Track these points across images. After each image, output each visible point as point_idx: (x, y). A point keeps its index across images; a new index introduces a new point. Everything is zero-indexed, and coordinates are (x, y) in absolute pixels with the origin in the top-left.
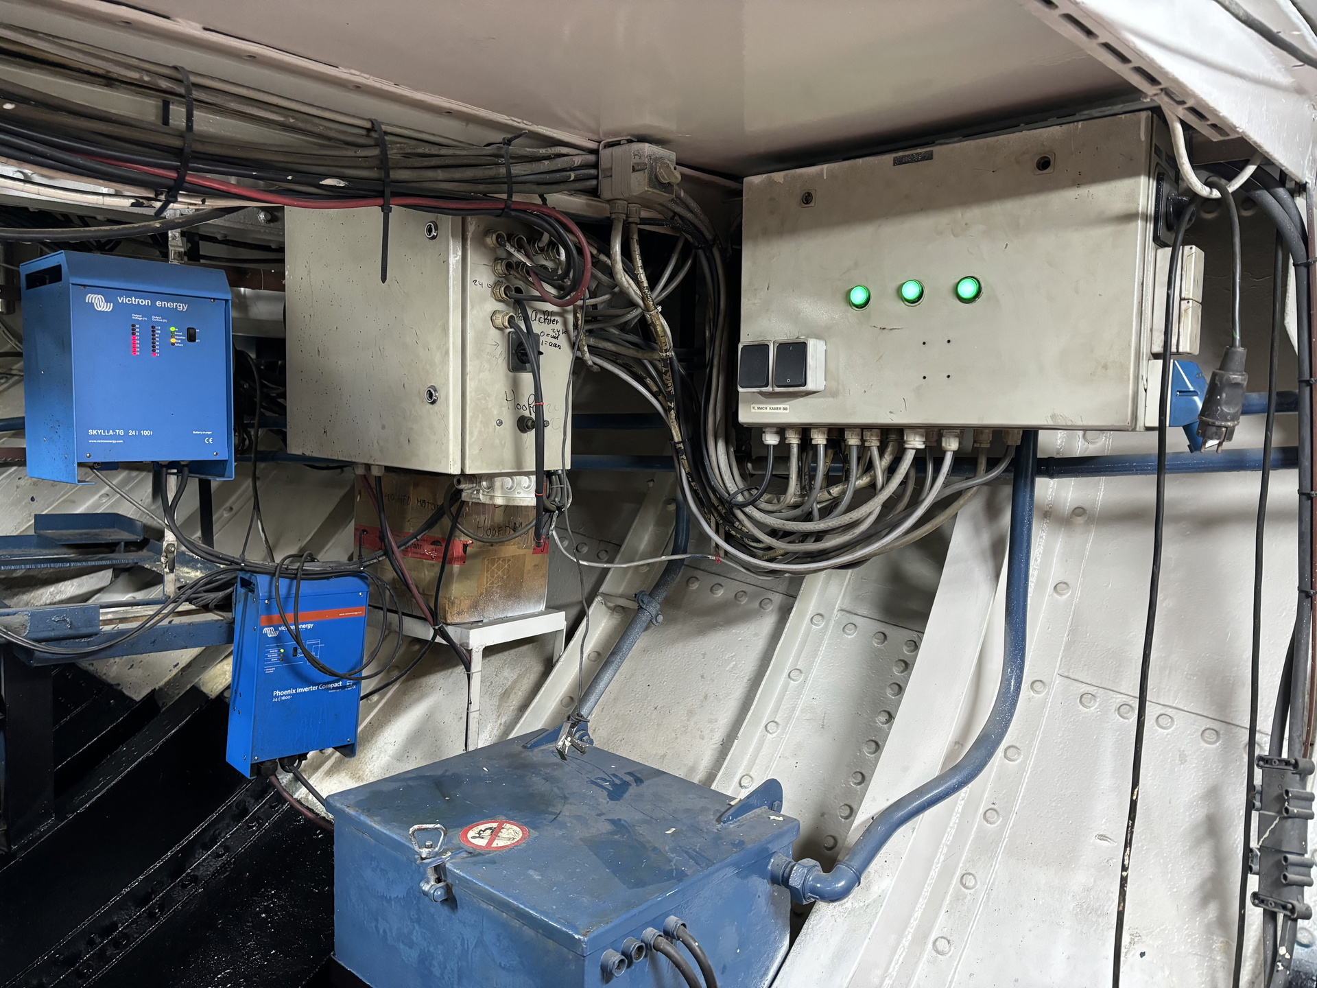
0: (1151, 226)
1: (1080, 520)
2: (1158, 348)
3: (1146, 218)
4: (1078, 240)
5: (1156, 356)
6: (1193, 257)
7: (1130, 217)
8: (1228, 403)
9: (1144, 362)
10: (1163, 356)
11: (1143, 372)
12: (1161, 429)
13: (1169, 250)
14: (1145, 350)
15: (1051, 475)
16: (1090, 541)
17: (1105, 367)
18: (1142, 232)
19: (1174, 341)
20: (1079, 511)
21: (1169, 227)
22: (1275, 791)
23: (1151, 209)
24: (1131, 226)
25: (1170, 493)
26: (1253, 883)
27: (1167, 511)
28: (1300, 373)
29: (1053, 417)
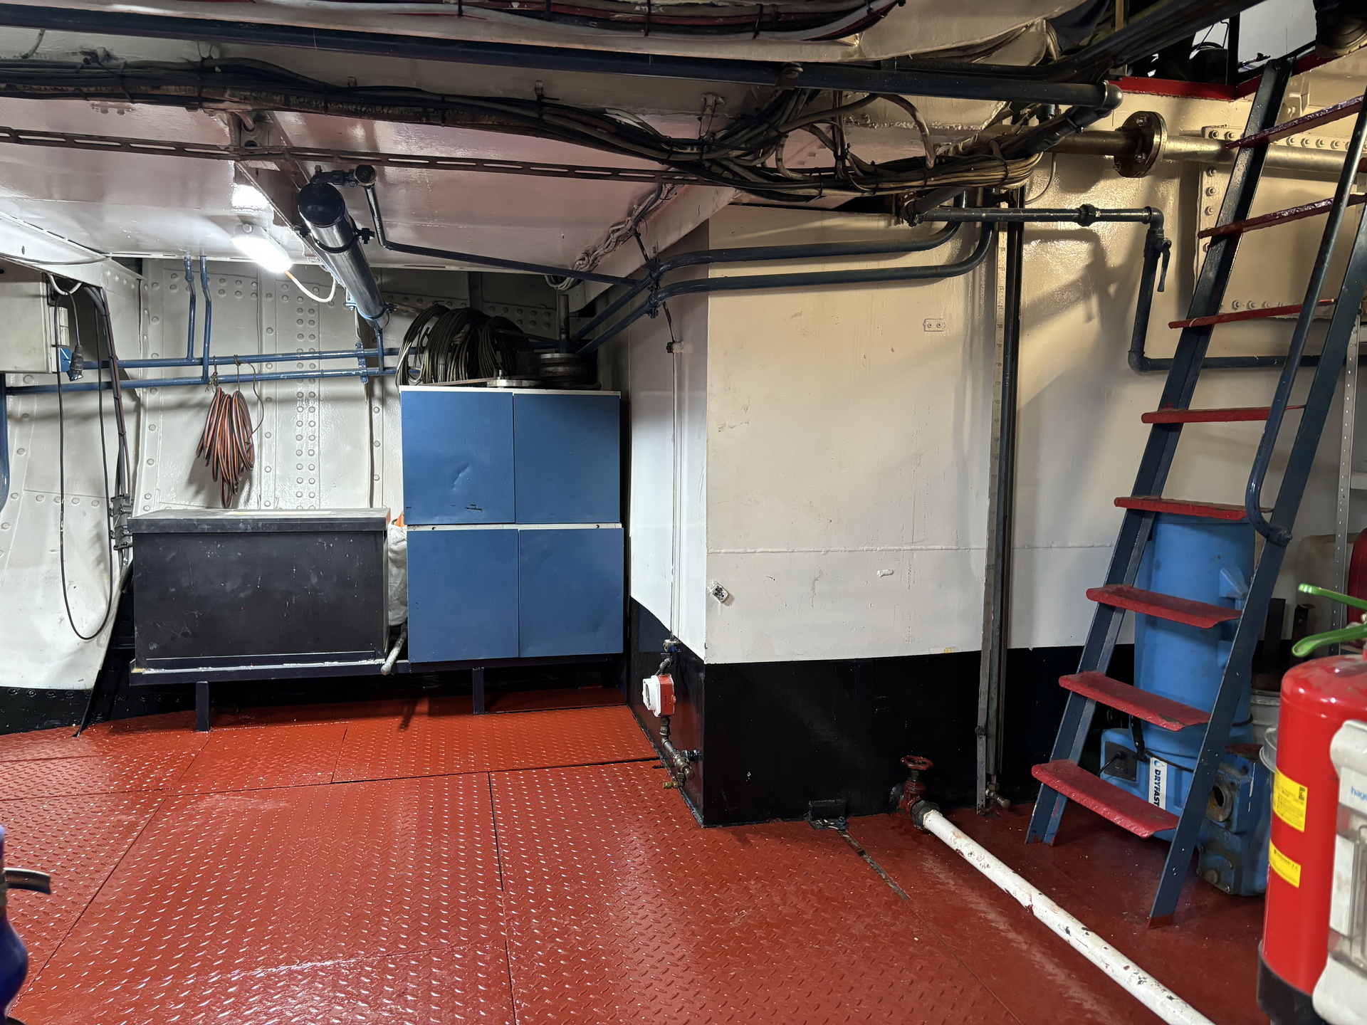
0: (46, 300)
1: (26, 419)
2: (54, 343)
3: (43, 297)
4: (19, 303)
5: (53, 346)
6: (63, 312)
7: (38, 296)
8: (79, 363)
9: (49, 348)
10: (56, 346)
11: (49, 352)
12: (58, 373)
13: (54, 308)
14: (49, 343)
15: (13, 394)
16: (33, 429)
17: (34, 349)
18: (43, 302)
19: (59, 341)
20: (25, 415)
21: (53, 299)
22: (118, 507)
23: (45, 294)
24: (38, 299)
25: (66, 406)
26: (113, 542)
27: (64, 415)
28: (109, 354)
29: (15, 367)
